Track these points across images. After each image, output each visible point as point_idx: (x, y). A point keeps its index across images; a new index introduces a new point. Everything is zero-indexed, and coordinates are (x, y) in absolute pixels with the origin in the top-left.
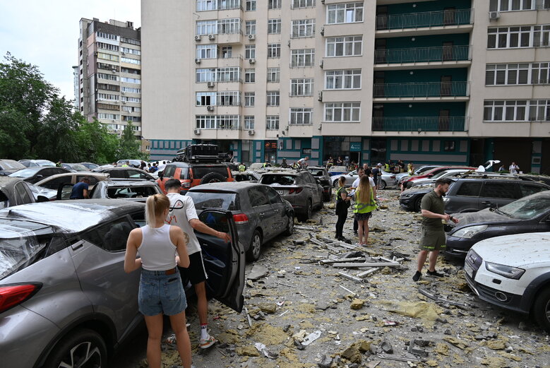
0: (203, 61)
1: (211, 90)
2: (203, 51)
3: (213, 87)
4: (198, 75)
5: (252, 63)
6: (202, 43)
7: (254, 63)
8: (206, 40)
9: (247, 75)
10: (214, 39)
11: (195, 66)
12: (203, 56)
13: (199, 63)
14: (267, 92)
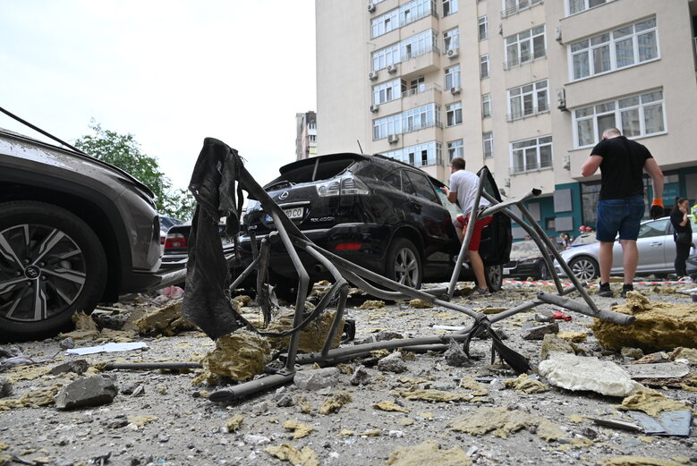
0: (382, 107)
1: (394, 147)
2: (382, 92)
3: (396, 142)
4: (375, 130)
5: (456, 94)
6: (380, 80)
7: (458, 93)
8: (384, 76)
9: (450, 114)
10: (395, 71)
11: (371, 116)
12: (382, 100)
13: (377, 111)
14: (484, 134)
